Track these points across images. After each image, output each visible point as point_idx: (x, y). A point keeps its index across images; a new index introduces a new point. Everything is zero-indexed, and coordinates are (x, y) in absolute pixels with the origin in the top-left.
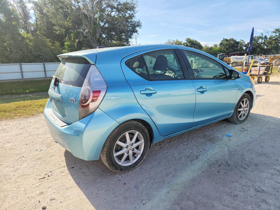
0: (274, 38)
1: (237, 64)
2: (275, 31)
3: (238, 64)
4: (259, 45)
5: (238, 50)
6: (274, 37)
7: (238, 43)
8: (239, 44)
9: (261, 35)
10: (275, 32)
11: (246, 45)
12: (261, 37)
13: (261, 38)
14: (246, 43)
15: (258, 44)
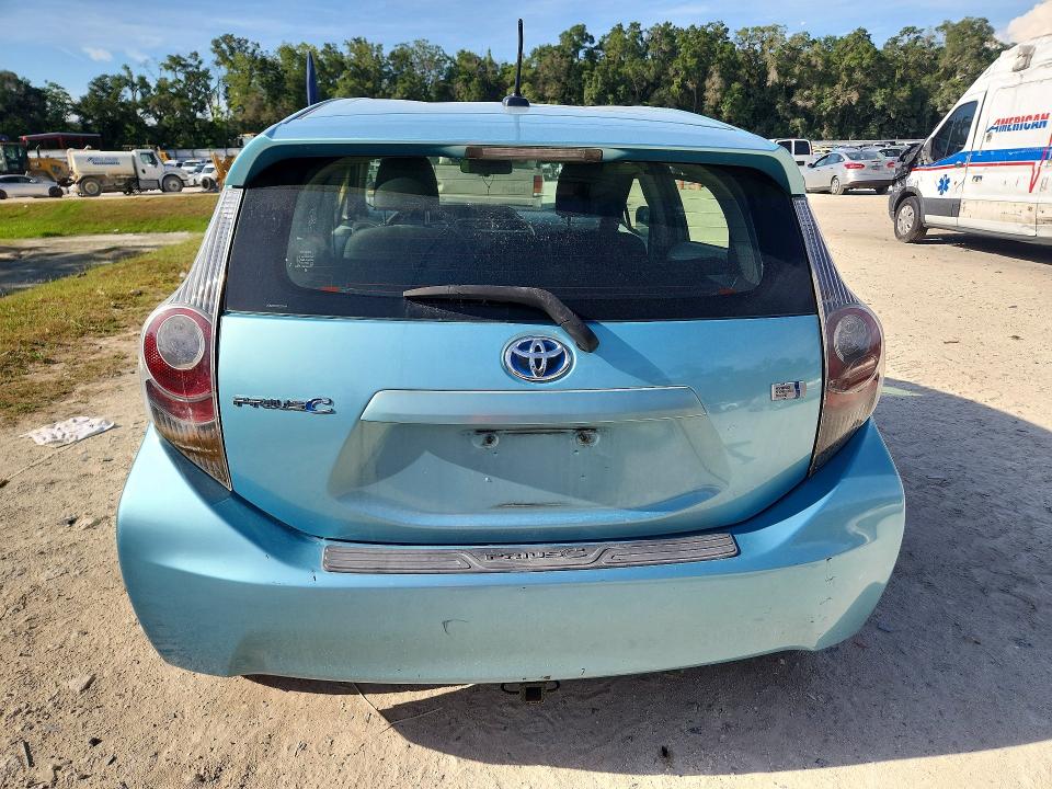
0: (174, 90)
1: (101, 182)
2: (168, 62)
3: (107, 184)
4: (128, 109)
5: (50, 126)
6: (172, 85)
7: (40, 95)
8: (46, 98)
9: (124, 73)
10: (171, 68)
11: (79, 105)
12: (128, 81)
13: (127, 85)
14: (76, 99)
15: (123, 105)
